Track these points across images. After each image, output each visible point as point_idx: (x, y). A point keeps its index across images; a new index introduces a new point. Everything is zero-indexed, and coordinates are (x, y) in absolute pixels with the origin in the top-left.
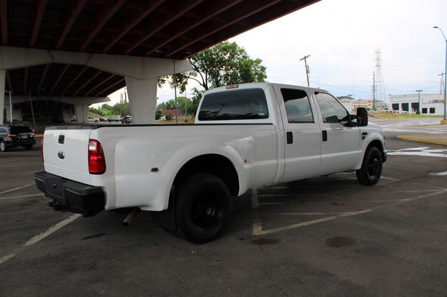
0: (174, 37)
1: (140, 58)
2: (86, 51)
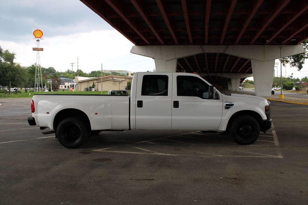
0: (282, 29)
1: (262, 46)
2: (224, 44)
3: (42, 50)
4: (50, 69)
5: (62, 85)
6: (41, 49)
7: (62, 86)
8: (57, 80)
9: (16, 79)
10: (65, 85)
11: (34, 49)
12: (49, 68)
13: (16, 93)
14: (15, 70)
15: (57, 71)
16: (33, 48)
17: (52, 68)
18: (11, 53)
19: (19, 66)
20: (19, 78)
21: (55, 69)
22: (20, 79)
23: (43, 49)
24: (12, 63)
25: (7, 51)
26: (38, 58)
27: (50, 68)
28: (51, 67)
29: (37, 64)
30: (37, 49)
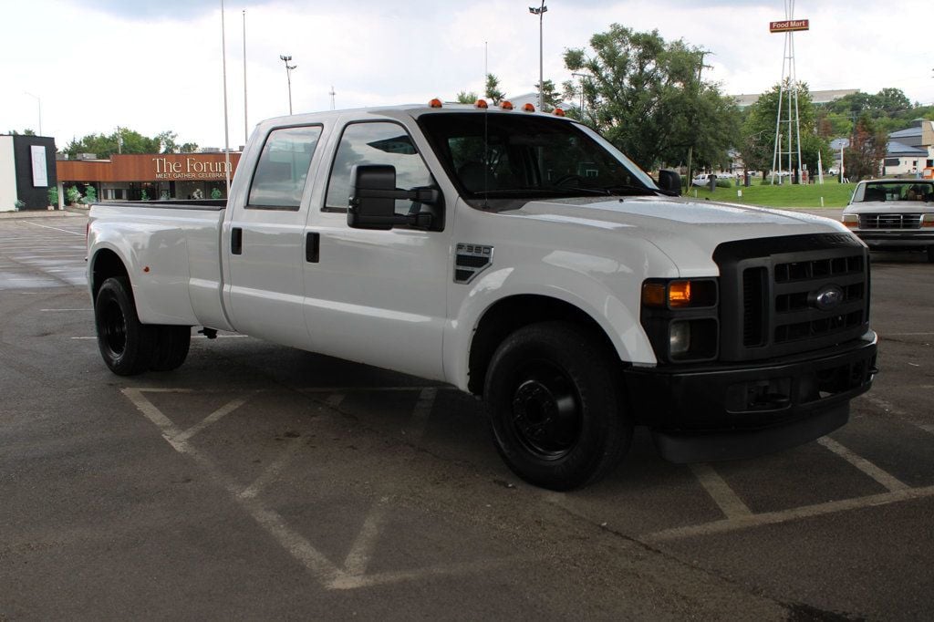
3: (803, 25)
4: (887, 95)
5: (915, 159)
6: (799, 24)
7: (915, 163)
8: (872, 142)
9: (700, 139)
10: (929, 158)
11: (776, 28)
12: (881, 94)
13: (711, 190)
14: (697, 109)
15: (912, 102)
16: (771, 24)
17: (895, 90)
18: (691, 50)
19: (714, 95)
20: (710, 138)
21: (907, 95)
22: (714, 140)
23: (807, 22)
24: (693, 86)
25: (678, 44)
26: (787, 60)
27: (888, 91)
28: (890, 90)
29: (792, 84)
30: (786, 25)
